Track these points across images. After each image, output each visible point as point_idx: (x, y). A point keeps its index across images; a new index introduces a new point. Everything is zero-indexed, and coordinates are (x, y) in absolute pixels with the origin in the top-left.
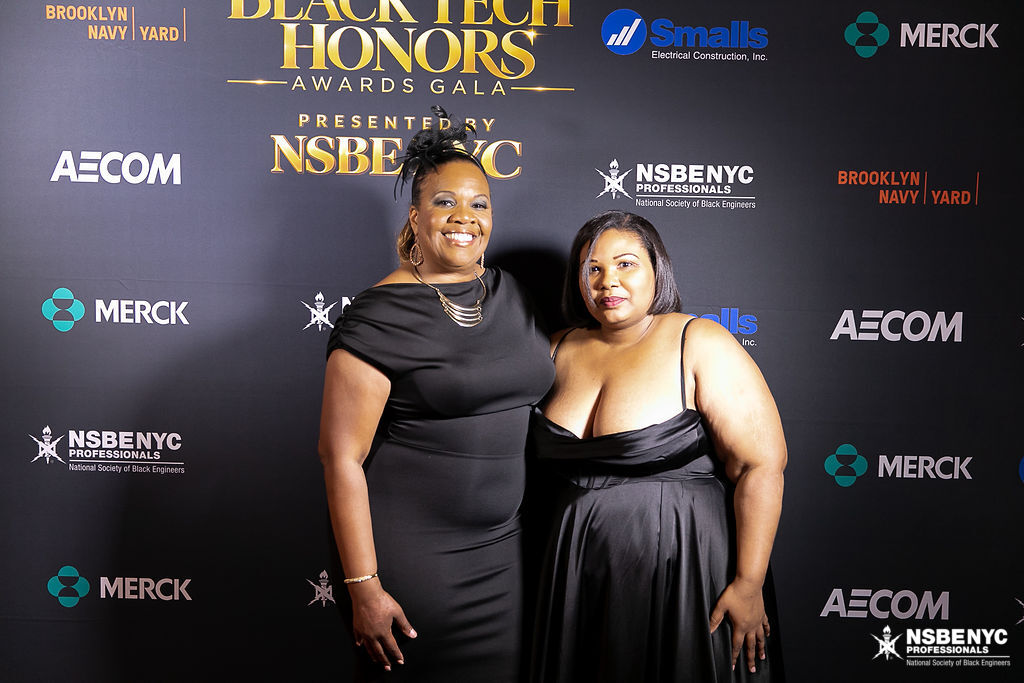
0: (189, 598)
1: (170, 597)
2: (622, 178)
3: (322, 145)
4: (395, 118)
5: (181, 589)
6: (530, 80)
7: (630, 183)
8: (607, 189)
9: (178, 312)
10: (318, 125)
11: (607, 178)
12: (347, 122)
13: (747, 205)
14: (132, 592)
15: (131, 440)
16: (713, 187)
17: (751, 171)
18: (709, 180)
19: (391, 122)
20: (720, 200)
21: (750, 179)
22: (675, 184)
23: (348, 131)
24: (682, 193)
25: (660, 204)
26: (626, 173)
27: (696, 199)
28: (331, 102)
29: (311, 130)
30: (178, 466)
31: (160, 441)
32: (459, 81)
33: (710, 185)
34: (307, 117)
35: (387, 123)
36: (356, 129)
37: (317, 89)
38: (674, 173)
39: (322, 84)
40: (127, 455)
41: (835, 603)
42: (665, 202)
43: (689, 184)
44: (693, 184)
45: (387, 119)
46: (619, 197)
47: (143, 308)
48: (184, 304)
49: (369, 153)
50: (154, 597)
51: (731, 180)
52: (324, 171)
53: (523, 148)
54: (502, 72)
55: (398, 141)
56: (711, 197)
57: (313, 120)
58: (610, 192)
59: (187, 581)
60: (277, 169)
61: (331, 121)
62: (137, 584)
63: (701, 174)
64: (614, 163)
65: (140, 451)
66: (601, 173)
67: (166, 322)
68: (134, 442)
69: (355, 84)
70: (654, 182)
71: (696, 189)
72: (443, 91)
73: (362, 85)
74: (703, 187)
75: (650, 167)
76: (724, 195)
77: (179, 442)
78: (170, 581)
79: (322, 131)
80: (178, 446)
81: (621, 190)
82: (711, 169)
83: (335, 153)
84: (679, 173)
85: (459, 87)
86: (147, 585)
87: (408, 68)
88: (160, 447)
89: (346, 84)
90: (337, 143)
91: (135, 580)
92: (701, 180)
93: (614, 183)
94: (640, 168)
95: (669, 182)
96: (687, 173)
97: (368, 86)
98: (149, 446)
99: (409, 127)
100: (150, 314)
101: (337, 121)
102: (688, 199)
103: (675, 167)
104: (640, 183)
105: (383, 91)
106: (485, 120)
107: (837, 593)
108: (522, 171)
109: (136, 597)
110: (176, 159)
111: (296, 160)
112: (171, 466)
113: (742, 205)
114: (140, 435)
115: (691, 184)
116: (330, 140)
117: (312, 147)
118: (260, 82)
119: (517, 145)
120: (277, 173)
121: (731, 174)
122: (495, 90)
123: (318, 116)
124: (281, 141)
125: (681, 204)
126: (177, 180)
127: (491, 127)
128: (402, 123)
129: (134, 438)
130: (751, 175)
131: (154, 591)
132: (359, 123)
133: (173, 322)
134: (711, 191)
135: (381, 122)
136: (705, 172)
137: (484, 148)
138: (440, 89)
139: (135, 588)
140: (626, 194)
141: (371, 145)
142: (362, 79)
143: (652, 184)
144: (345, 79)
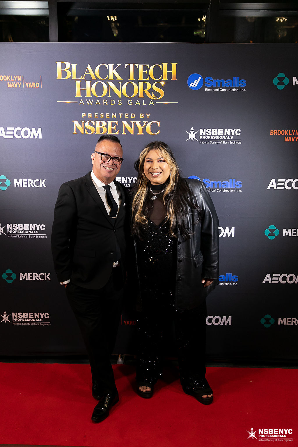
0: (50, 280)
1: (43, 280)
2: (195, 134)
3: (90, 124)
4: (115, 114)
5: (47, 276)
6: (163, 100)
7: (198, 135)
8: (190, 138)
9: (42, 183)
10: (89, 117)
11: (190, 134)
12: (99, 115)
13: (238, 143)
14: (31, 278)
15: (28, 227)
16: (227, 137)
17: (240, 131)
18: (225, 134)
19: (114, 115)
20: (229, 141)
21: (240, 134)
22: (213, 136)
23: (99, 119)
24: (216, 139)
25: (208, 143)
26: (196, 132)
27: (221, 141)
28: (93, 108)
29: (86, 119)
30: (44, 236)
31: (38, 227)
32: (138, 100)
33: (226, 136)
34: (85, 114)
35: (113, 116)
36: (102, 118)
37: (88, 104)
38: (213, 132)
39: (90, 102)
40: (27, 232)
41: (267, 279)
42: (210, 142)
43: (218, 136)
44: (220, 136)
45: (113, 114)
46: (194, 140)
47: (30, 182)
48: (44, 180)
49: (107, 126)
50: (38, 279)
51: (233, 134)
52: (91, 133)
53: (160, 124)
54: (152, 97)
55: (117, 122)
56: (226, 140)
57: (87, 115)
58: (191, 139)
59: (49, 274)
60: (75, 132)
61: (93, 115)
62: (32, 275)
63: (222, 132)
64: (192, 129)
65: (31, 231)
66: (188, 132)
67: (38, 186)
68: (29, 228)
69: (101, 102)
70: (206, 135)
71: (221, 137)
72: (132, 104)
73: (104, 102)
74: (223, 136)
75: (205, 130)
76: (230, 139)
77: (44, 227)
78: (43, 274)
79: (90, 119)
80: (44, 229)
81: (195, 138)
82: (226, 130)
83: (95, 127)
84: (215, 132)
85: (138, 102)
86: (35, 275)
87: (120, 96)
88: (38, 229)
89: (98, 102)
90: (95, 123)
91: (32, 274)
92: (223, 134)
93: (192, 136)
94: (201, 130)
95: (211, 135)
96: (218, 132)
97: (106, 103)
98: (34, 229)
99: (121, 117)
100: (33, 184)
101: (95, 115)
102: (218, 141)
103: (213, 130)
104: (201, 135)
105: (111, 104)
106: (147, 114)
107: (268, 275)
108: (160, 132)
109: (32, 279)
110: (40, 129)
111: (81, 129)
112: (42, 236)
113: (237, 143)
114: (31, 225)
115: (219, 135)
116: (93, 122)
117: (87, 125)
118: (68, 102)
119: (158, 123)
120: (75, 134)
121: (233, 132)
122: (150, 103)
123: (89, 114)
124: (76, 123)
125: (216, 143)
126: (40, 137)
127: (149, 117)
128: (118, 116)
129: (29, 226)
130: (240, 132)
131: (38, 277)
132: (103, 116)
133: (41, 186)
134: (226, 138)
135: (111, 115)
136: (224, 131)
137: (147, 124)
138: (131, 103)
139: (32, 276)
140: (196, 140)
141: (107, 123)
142: (104, 100)
143: (205, 136)
144: (98, 100)
